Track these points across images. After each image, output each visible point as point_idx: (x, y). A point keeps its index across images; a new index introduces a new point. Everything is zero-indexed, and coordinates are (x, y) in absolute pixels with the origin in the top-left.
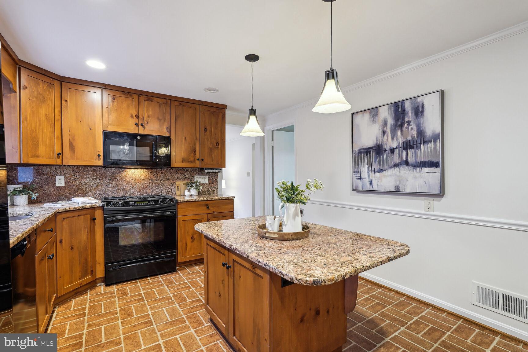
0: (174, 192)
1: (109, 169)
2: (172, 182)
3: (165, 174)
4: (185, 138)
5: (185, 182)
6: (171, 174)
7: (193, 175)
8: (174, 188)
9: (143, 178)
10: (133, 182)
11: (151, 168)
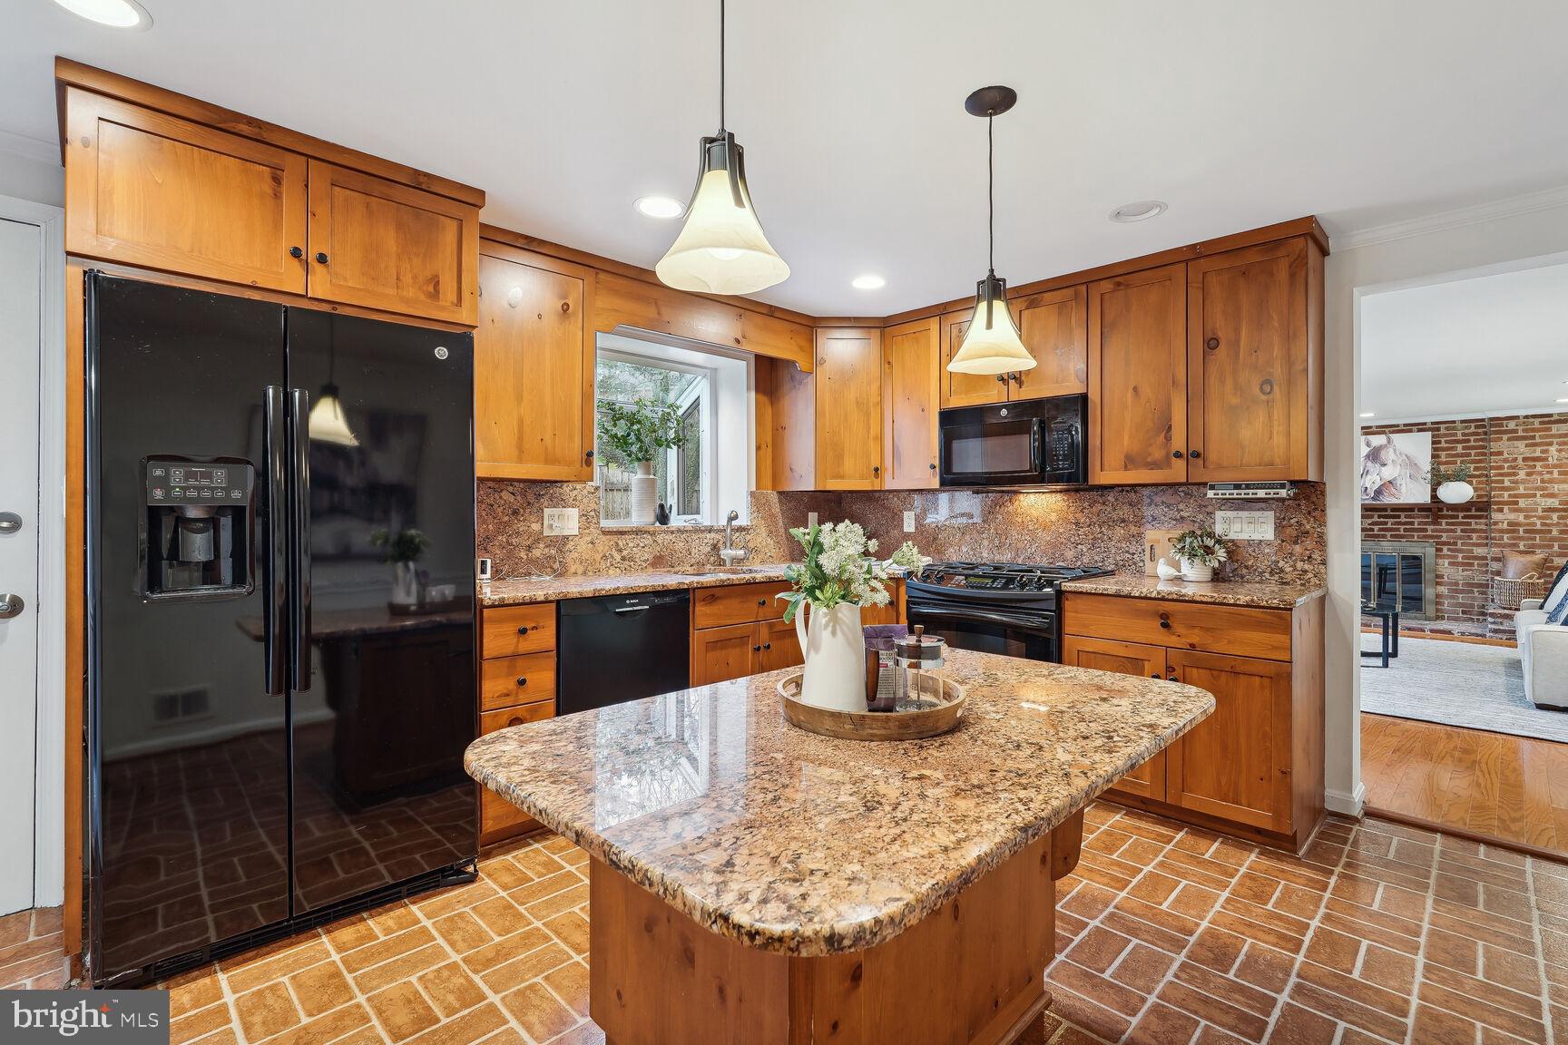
0: (1141, 564)
1: (984, 495)
2: (1134, 530)
3: (1113, 505)
4: (1135, 389)
5: (1177, 533)
6: (1131, 505)
7: (1210, 509)
8: (1140, 550)
9: (1054, 517)
10: (1031, 528)
11: (1077, 491)
